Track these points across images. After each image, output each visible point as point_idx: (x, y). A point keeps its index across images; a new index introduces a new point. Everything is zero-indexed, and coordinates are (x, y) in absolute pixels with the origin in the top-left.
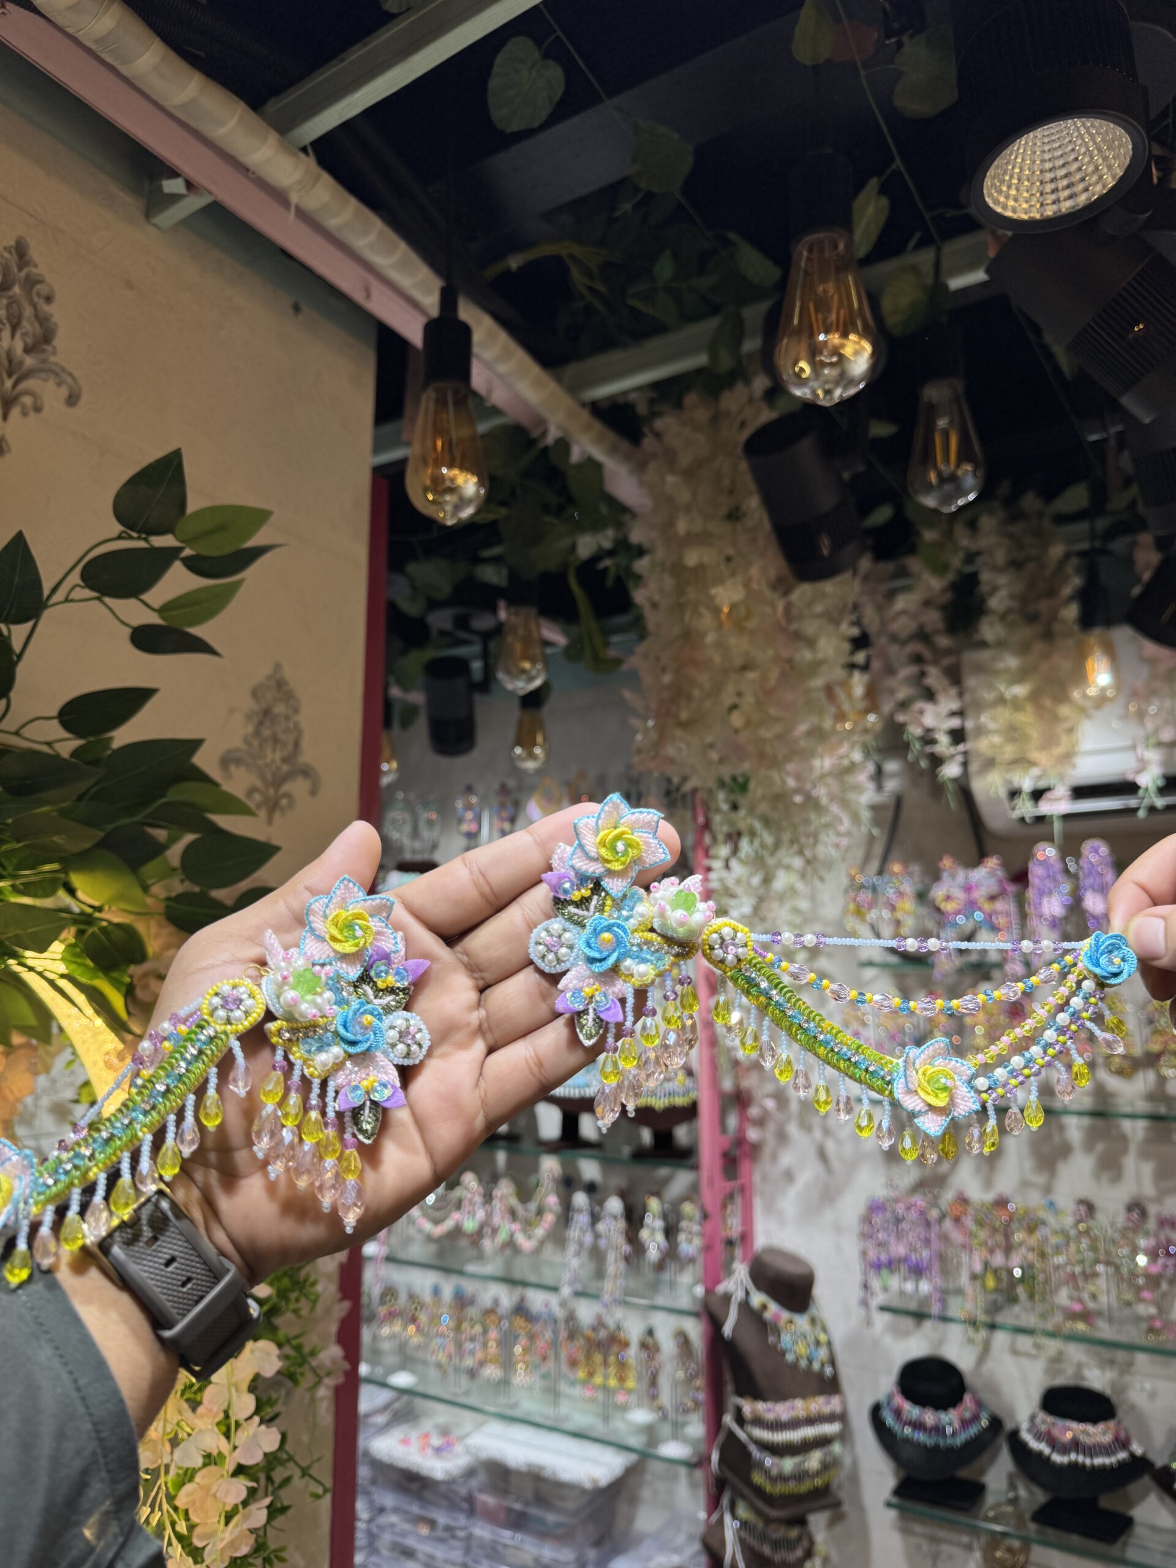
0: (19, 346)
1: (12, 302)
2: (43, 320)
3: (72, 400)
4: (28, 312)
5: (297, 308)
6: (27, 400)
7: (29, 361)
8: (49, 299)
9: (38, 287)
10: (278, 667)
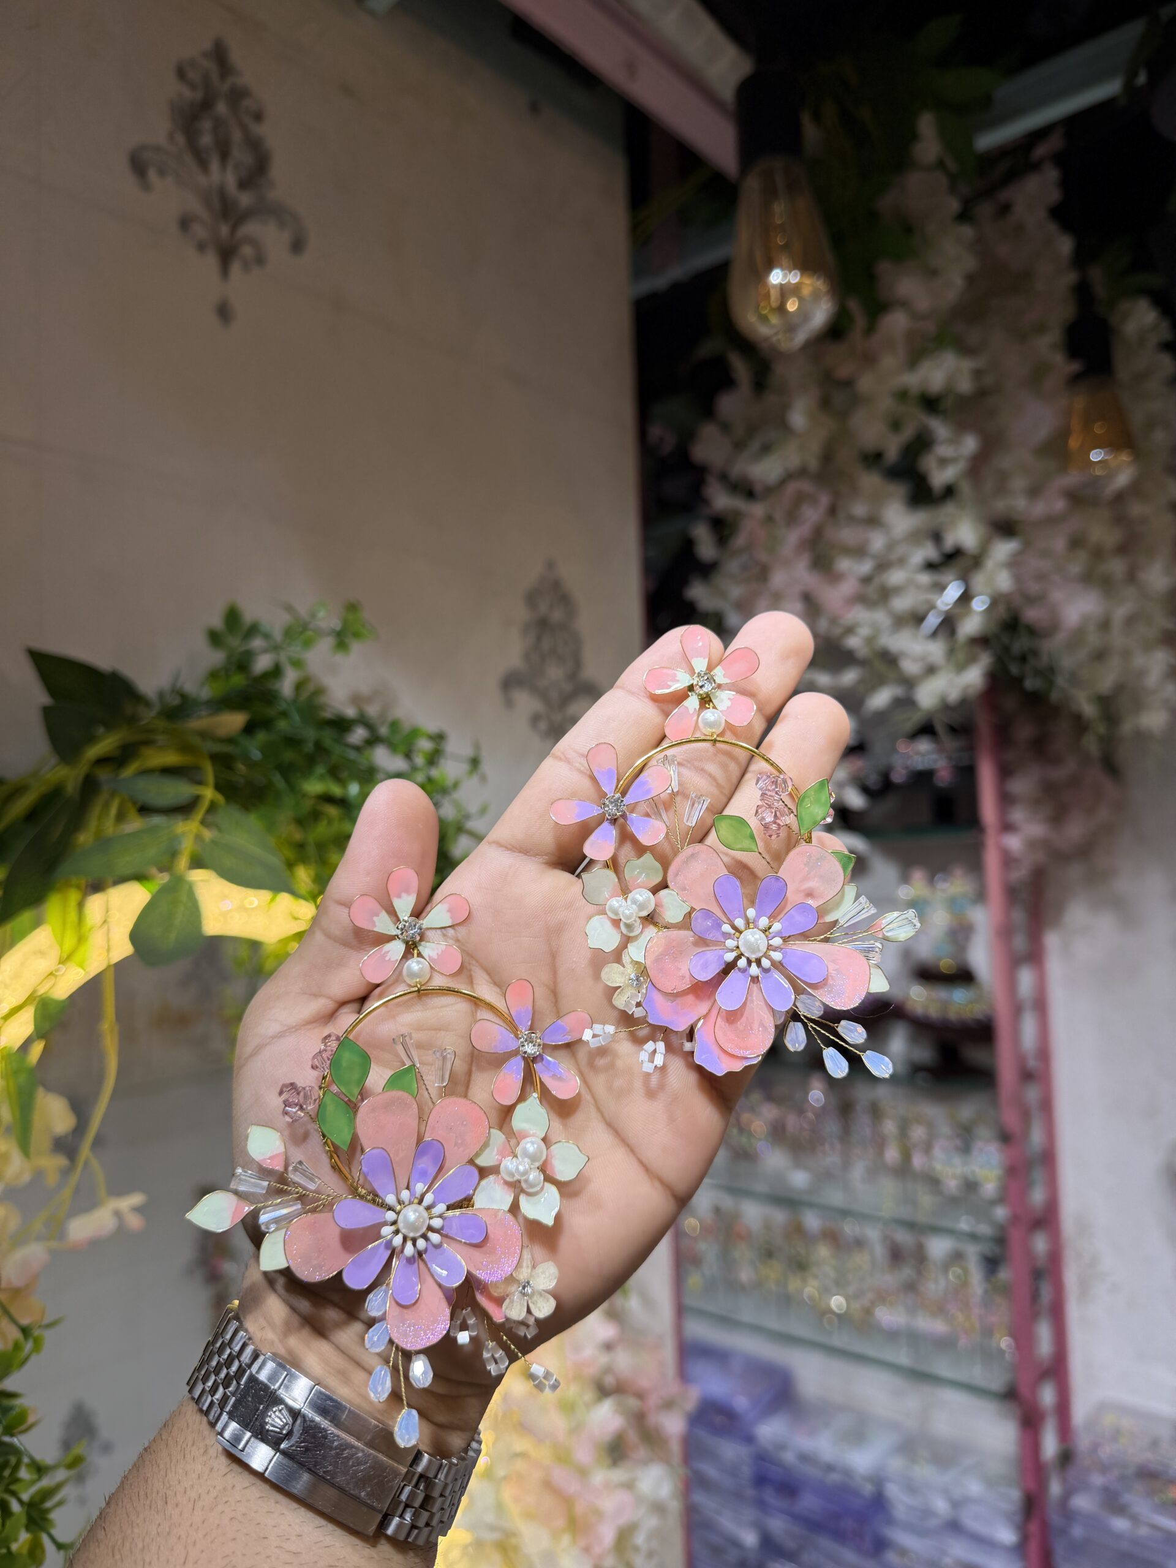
0: (230, 180)
1: (219, 124)
2: (255, 145)
3: (298, 246)
4: (237, 136)
5: (534, 108)
6: (247, 251)
7: (245, 199)
8: (258, 117)
9: (246, 103)
10: (550, 565)
